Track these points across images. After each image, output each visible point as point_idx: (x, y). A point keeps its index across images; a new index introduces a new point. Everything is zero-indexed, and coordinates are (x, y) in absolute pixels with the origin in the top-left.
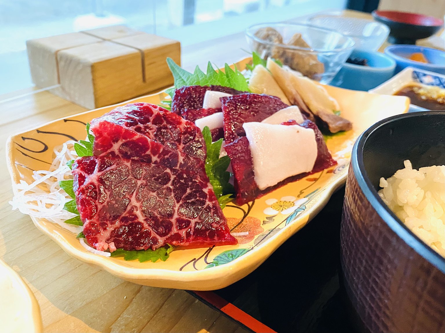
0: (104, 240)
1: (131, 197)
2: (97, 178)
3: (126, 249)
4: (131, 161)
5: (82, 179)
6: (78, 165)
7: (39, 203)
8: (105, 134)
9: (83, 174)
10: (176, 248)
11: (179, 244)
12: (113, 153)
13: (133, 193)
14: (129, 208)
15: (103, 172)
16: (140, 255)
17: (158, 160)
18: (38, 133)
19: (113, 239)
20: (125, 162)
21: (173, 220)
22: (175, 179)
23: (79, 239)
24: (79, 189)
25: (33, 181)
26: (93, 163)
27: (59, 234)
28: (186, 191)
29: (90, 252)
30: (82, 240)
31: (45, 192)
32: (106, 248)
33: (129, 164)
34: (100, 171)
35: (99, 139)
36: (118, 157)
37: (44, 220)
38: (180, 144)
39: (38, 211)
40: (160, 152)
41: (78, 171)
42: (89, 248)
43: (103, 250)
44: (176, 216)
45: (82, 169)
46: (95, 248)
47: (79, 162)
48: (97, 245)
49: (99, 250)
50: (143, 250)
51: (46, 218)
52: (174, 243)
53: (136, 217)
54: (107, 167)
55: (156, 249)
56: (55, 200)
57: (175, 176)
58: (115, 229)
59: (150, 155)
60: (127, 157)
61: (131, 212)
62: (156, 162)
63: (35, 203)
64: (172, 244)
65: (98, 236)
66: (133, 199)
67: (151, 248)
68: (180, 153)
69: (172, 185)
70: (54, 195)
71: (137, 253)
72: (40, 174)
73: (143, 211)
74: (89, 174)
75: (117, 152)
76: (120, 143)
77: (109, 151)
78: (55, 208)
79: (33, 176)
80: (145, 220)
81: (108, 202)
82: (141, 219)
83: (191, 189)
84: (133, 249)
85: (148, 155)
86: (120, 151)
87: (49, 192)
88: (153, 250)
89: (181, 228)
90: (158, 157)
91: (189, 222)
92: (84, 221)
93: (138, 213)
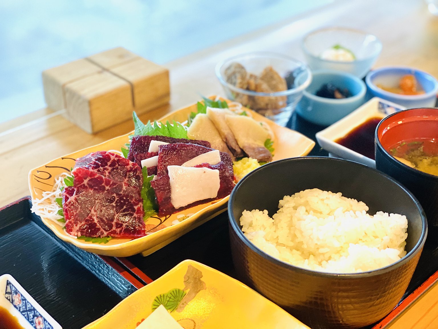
0: (75, 231)
1: (91, 209)
2: (74, 198)
3: (86, 236)
4: (93, 189)
5: (67, 198)
6: (65, 191)
7: (45, 210)
8: (80, 175)
9: (68, 196)
10: (113, 238)
11: (115, 236)
12: (84, 185)
13: (93, 207)
14: (90, 215)
15: (78, 195)
16: (93, 240)
17: (110, 188)
18: (46, 167)
19: (80, 230)
20: (90, 190)
21: (113, 223)
22: (118, 200)
23: (63, 230)
24: (65, 203)
25: (43, 197)
26: (73, 190)
27: (53, 226)
28: (123, 207)
29: (68, 236)
30: (65, 230)
31: (49, 204)
32: (76, 234)
33: (92, 191)
34: (76, 194)
35: (76, 178)
36: (86, 187)
37: (47, 219)
38: (125, 179)
39: (44, 214)
40: (111, 184)
41: (65, 194)
42: (67, 234)
43: (74, 235)
44: (115, 221)
45: (67, 193)
46: (71, 234)
47: (66, 189)
48: (71, 233)
49: (72, 235)
50: (95, 237)
51: (48, 218)
52: (112, 235)
53: (93, 220)
54: (80, 193)
55: (102, 238)
56: (53, 208)
57: (118, 198)
58: (82, 226)
59: (104, 186)
60: (91, 187)
61: (91, 217)
62: (108, 190)
63: (43, 209)
64: (111, 236)
65: (73, 228)
66: (92, 210)
67: (100, 236)
68: (124, 184)
69: (116, 203)
70: (53, 206)
71: (92, 239)
72: (46, 194)
73: (97, 217)
74: (70, 196)
75: (86, 185)
76: (88, 179)
77: (82, 184)
78: (53, 213)
79: (42, 194)
80: (98, 222)
81: (79, 211)
82: (96, 221)
83: (127, 206)
84: (90, 236)
85: (103, 186)
86: (88, 184)
87: (51, 203)
88: (101, 238)
89: (117, 228)
90: (110, 187)
91: (122, 225)
92: (66, 220)
93: (95, 218)
